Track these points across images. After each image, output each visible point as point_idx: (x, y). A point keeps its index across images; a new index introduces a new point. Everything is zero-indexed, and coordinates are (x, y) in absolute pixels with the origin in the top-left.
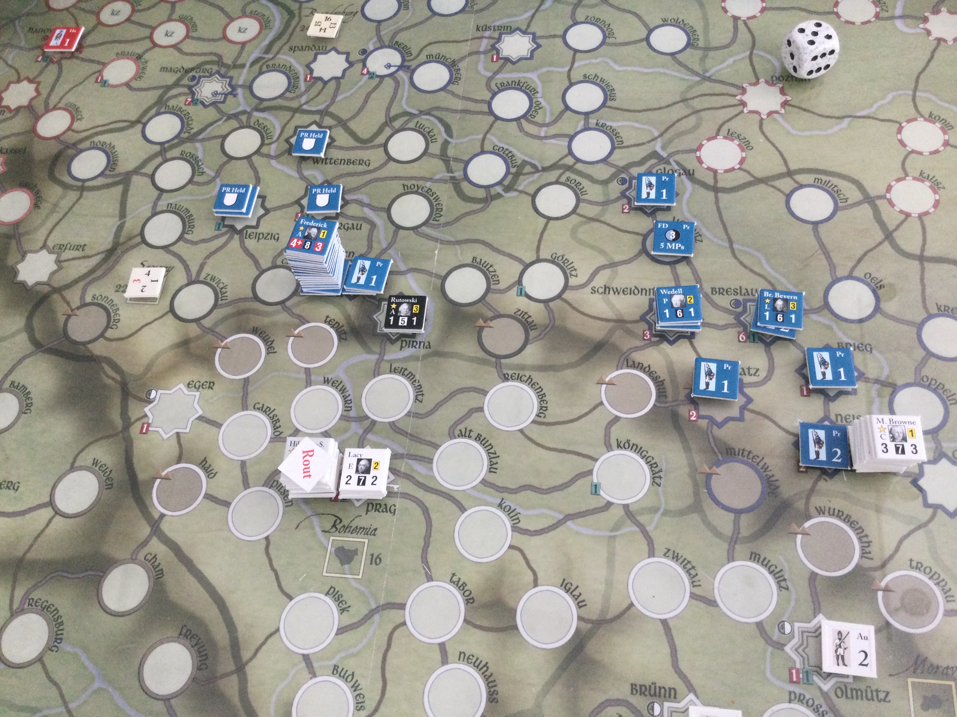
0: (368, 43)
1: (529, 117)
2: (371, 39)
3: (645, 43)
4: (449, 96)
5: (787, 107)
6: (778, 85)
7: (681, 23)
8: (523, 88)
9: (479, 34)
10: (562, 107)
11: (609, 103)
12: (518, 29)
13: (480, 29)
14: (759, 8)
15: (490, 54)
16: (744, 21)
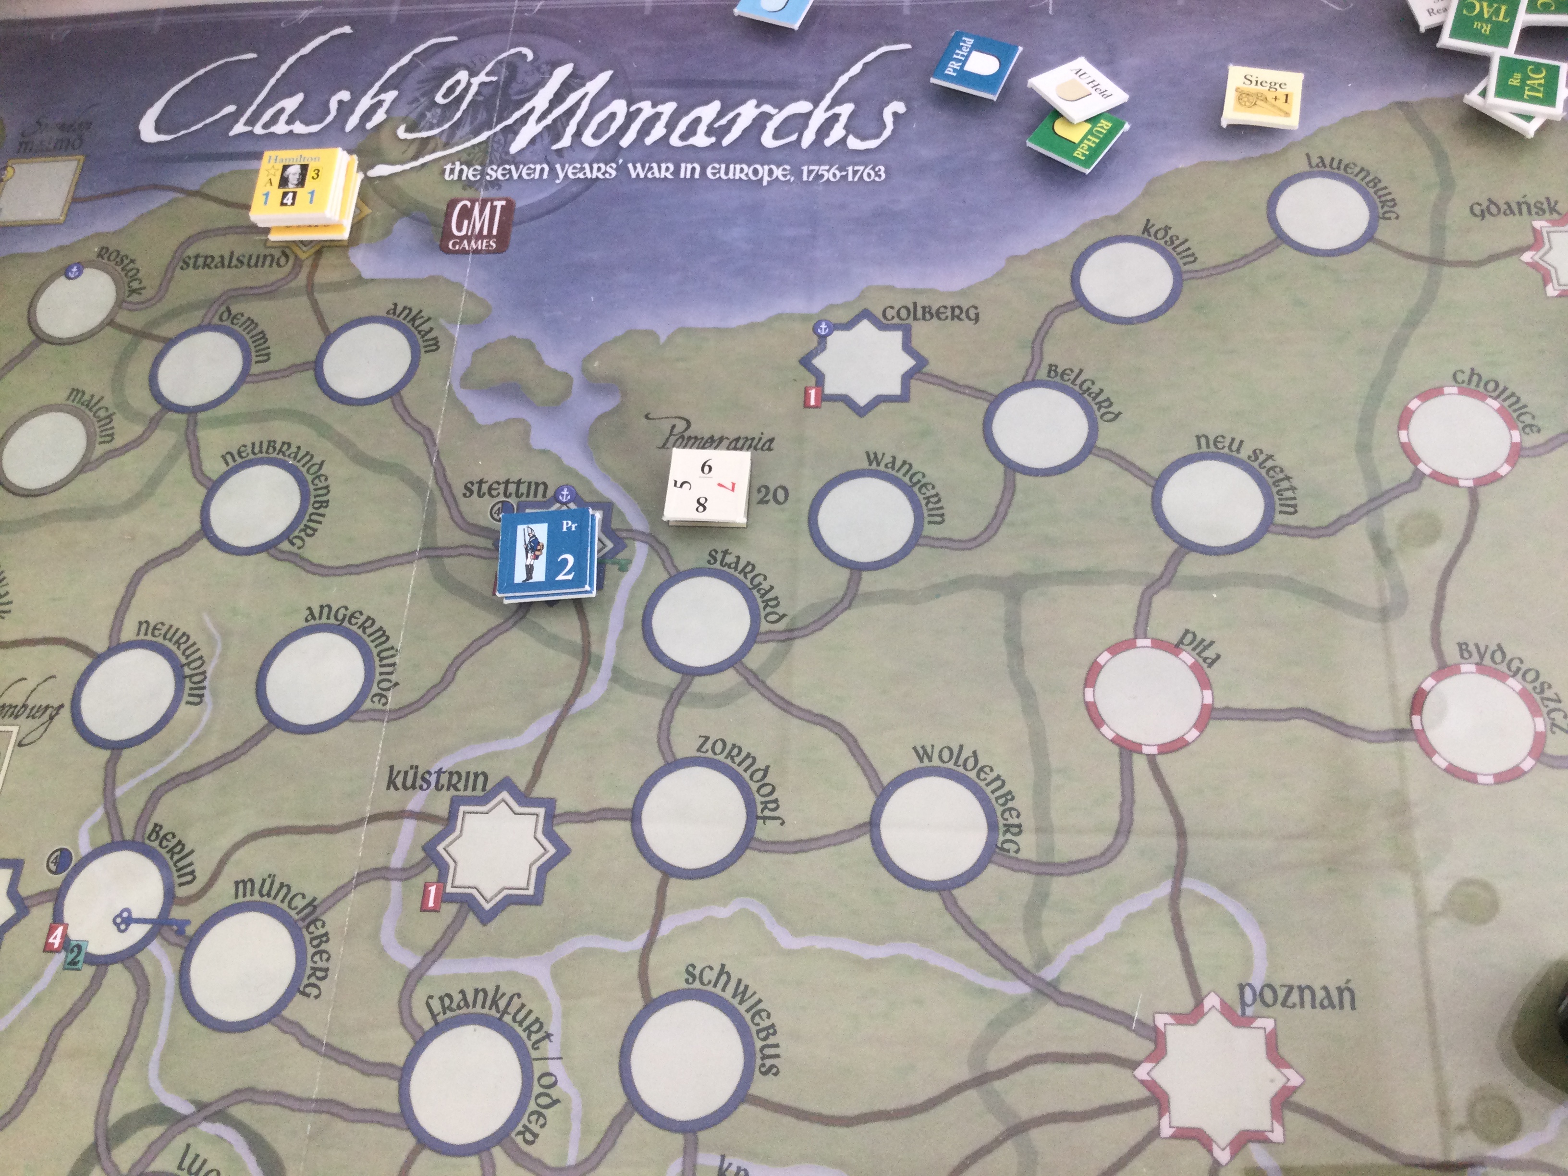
0: (77, 828)
1: (519, 1139)
2: (85, 816)
3: (864, 842)
4: (290, 1044)
5: (1289, 1115)
6: (1259, 1023)
7: (971, 763)
8: (507, 1019)
9: (392, 800)
10: (619, 1100)
11: (761, 1086)
12: (506, 784)
13: (399, 781)
14: (1194, 713)
15: (419, 881)
16: (1151, 759)
